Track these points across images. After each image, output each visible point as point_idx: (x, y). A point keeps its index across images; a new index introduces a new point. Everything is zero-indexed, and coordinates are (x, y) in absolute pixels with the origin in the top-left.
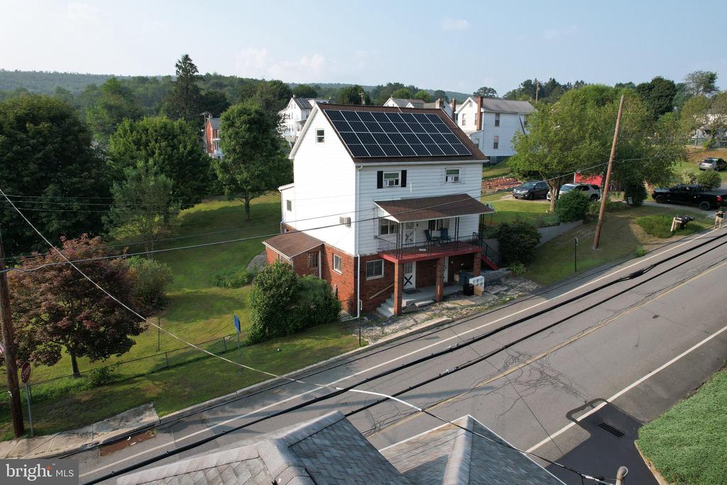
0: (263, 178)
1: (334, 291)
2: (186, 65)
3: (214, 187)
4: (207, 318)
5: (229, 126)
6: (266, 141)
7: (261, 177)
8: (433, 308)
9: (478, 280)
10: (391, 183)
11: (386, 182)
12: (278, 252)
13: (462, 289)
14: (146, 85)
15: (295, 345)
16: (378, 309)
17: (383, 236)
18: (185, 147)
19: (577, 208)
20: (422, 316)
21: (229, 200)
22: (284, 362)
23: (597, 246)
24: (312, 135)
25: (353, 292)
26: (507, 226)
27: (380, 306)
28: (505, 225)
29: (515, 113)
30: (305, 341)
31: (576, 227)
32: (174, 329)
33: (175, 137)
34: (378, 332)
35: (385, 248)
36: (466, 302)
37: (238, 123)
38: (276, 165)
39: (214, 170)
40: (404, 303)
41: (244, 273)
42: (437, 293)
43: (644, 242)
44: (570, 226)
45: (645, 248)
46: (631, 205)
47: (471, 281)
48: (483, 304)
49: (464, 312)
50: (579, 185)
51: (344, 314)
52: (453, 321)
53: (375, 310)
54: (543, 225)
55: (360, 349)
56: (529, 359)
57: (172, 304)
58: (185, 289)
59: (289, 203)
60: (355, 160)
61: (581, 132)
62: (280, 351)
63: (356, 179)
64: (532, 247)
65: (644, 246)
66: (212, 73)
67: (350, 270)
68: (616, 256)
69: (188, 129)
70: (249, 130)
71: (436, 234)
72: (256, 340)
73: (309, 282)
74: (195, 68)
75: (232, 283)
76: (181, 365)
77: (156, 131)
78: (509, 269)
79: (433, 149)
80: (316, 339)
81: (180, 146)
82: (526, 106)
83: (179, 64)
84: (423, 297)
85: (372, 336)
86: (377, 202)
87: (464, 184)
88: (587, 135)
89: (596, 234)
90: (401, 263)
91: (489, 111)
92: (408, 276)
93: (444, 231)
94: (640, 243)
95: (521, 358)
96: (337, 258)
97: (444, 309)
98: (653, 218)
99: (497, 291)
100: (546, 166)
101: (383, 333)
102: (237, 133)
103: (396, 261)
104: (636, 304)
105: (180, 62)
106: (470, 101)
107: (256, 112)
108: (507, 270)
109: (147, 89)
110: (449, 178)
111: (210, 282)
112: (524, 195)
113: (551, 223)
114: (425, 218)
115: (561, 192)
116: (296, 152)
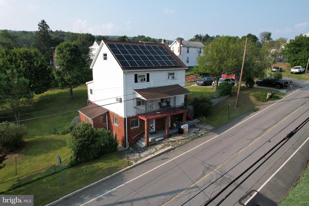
0: (78, 78)
1: (114, 136)
2: (43, 25)
3: (53, 83)
4: (47, 153)
5: (60, 53)
6: (79, 60)
7: (77, 77)
8: (164, 141)
9: (185, 126)
10: (142, 80)
11: (139, 80)
12: (85, 115)
13: (178, 131)
14: (27, 35)
15: (94, 167)
16: (137, 143)
17: (138, 107)
18: (37, 63)
19: (227, 90)
20: (159, 146)
21: (61, 89)
22: (87, 177)
23: (237, 107)
24: (101, 56)
25: (124, 135)
26: (197, 99)
27: (138, 141)
28: (196, 99)
29: (196, 47)
30: (99, 164)
31: (227, 98)
32: (27, 161)
33: (32, 58)
34: (137, 157)
35: (140, 112)
36: (180, 137)
37: (65, 51)
38: (85, 71)
39: (53, 74)
40: (150, 140)
41: (69, 127)
42: (166, 133)
43: (256, 104)
44: (224, 98)
45: (257, 107)
46: (248, 87)
47: (182, 127)
48: (188, 138)
49: (180, 143)
50: (226, 79)
51: (120, 147)
52: (175, 148)
53: (135, 143)
54: (213, 98)
55: (128, 167)
56: (215, 168)
57: (28, 146)
58: (36, 136)
59: (91, 90)
60: (123, 69)
61: (228, 55)
62: (86, 171)
63: (124, 78)
64: (209, 109)
65: (257, 106)
66: (59, 30)
67: (122, 125)
68: (246, 111)
69: (40, 54)
70: (71, 54)
71: (164, 104)
72: (72, 165)
73: (101, 132)
74: (48, 26)
75: (62, 133)
76: (28, 183)
77: (21, 55)
78: (199, 120)
79: (162, 63)
80: (105, 162)
81: (35, 63)
82: (200, 44)
83: (40, 24)
84: (159, 136)
85: (135, 159)
86: (134, 90)
87: (177, 79)
88: (231, 56)
89: (237, 102)
90: (148, 120)
91: (184, 46)
92: (151, 125)
93: (168, 103)
94: (255, 105)
95: (210, 168)
96: (115, 118)
97: (170, 142)
98: (259, 93)
99: (195, 131)
100: (212, 71)
101: (140, 157)
102: (64, 56)
103: (145, 120)
104: (259, 135)
105: (40, 23)
106: (176, 42)
107: (74, 45)
108: (198, 120)
109: (27, 36)
110: (170, 77)
111: (50, 132)
112: (202, 84)
113: (216, 97)
114: (159, 97)
115: (219, 82)
116: (93, 65)
